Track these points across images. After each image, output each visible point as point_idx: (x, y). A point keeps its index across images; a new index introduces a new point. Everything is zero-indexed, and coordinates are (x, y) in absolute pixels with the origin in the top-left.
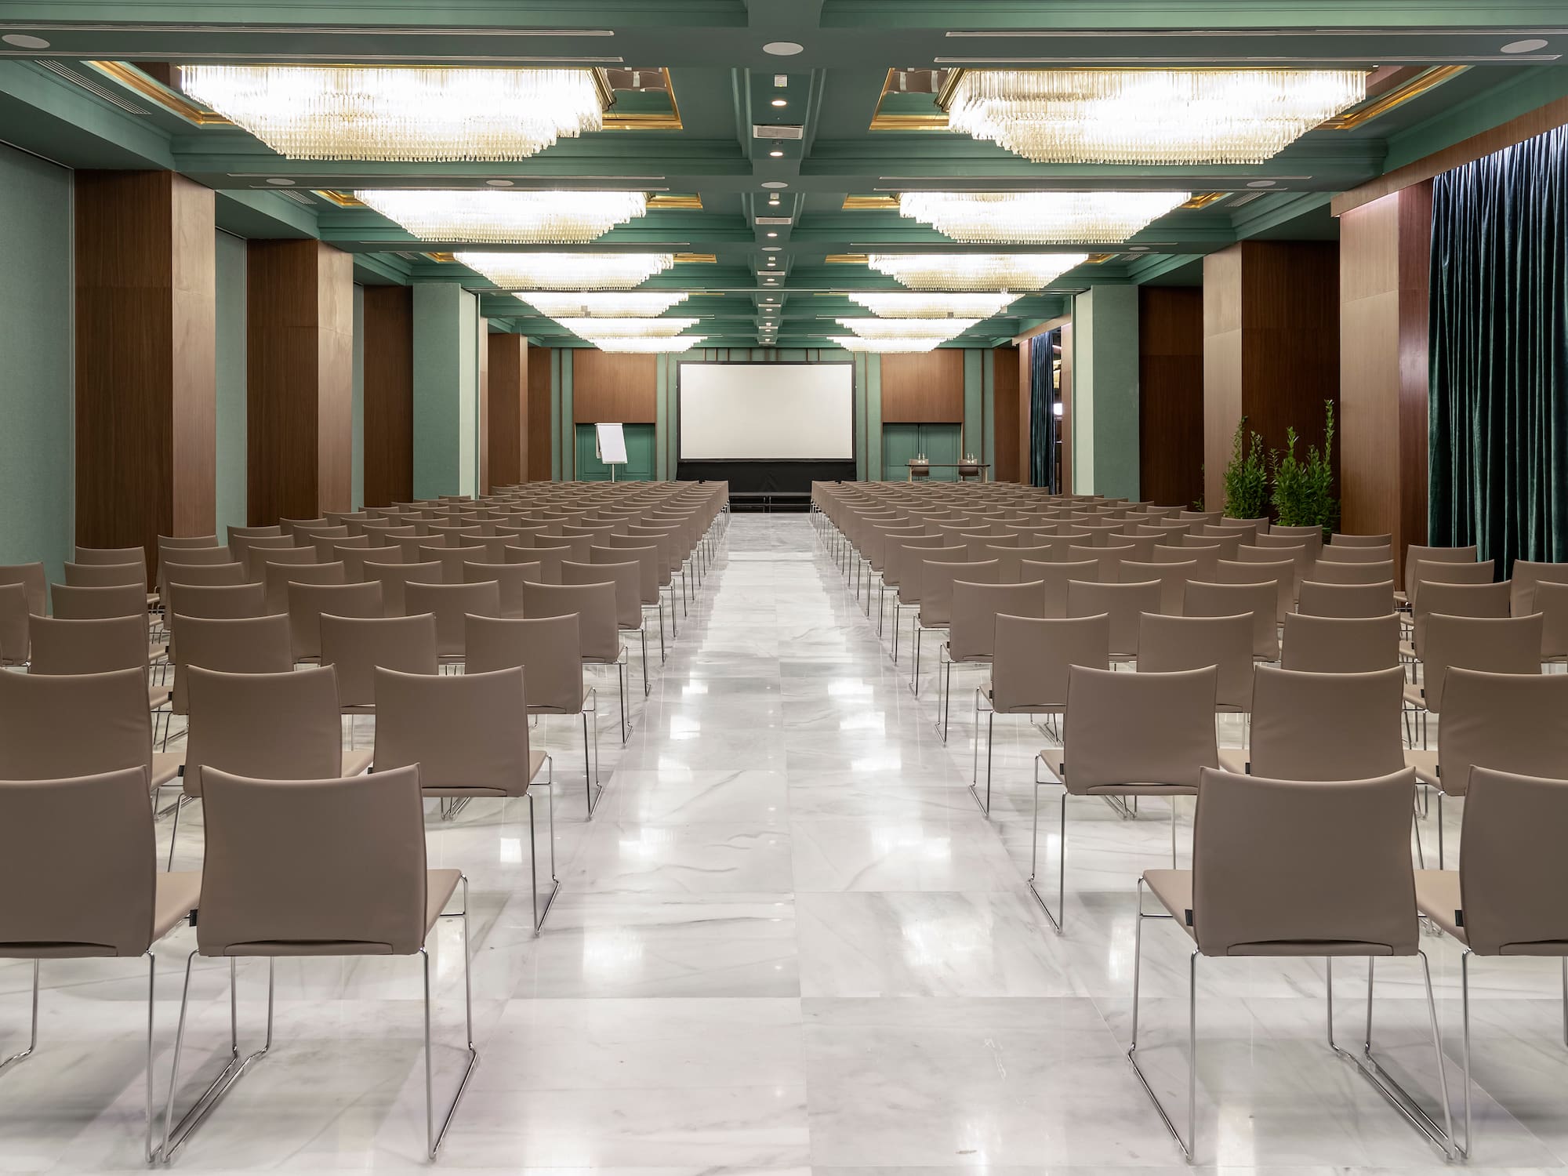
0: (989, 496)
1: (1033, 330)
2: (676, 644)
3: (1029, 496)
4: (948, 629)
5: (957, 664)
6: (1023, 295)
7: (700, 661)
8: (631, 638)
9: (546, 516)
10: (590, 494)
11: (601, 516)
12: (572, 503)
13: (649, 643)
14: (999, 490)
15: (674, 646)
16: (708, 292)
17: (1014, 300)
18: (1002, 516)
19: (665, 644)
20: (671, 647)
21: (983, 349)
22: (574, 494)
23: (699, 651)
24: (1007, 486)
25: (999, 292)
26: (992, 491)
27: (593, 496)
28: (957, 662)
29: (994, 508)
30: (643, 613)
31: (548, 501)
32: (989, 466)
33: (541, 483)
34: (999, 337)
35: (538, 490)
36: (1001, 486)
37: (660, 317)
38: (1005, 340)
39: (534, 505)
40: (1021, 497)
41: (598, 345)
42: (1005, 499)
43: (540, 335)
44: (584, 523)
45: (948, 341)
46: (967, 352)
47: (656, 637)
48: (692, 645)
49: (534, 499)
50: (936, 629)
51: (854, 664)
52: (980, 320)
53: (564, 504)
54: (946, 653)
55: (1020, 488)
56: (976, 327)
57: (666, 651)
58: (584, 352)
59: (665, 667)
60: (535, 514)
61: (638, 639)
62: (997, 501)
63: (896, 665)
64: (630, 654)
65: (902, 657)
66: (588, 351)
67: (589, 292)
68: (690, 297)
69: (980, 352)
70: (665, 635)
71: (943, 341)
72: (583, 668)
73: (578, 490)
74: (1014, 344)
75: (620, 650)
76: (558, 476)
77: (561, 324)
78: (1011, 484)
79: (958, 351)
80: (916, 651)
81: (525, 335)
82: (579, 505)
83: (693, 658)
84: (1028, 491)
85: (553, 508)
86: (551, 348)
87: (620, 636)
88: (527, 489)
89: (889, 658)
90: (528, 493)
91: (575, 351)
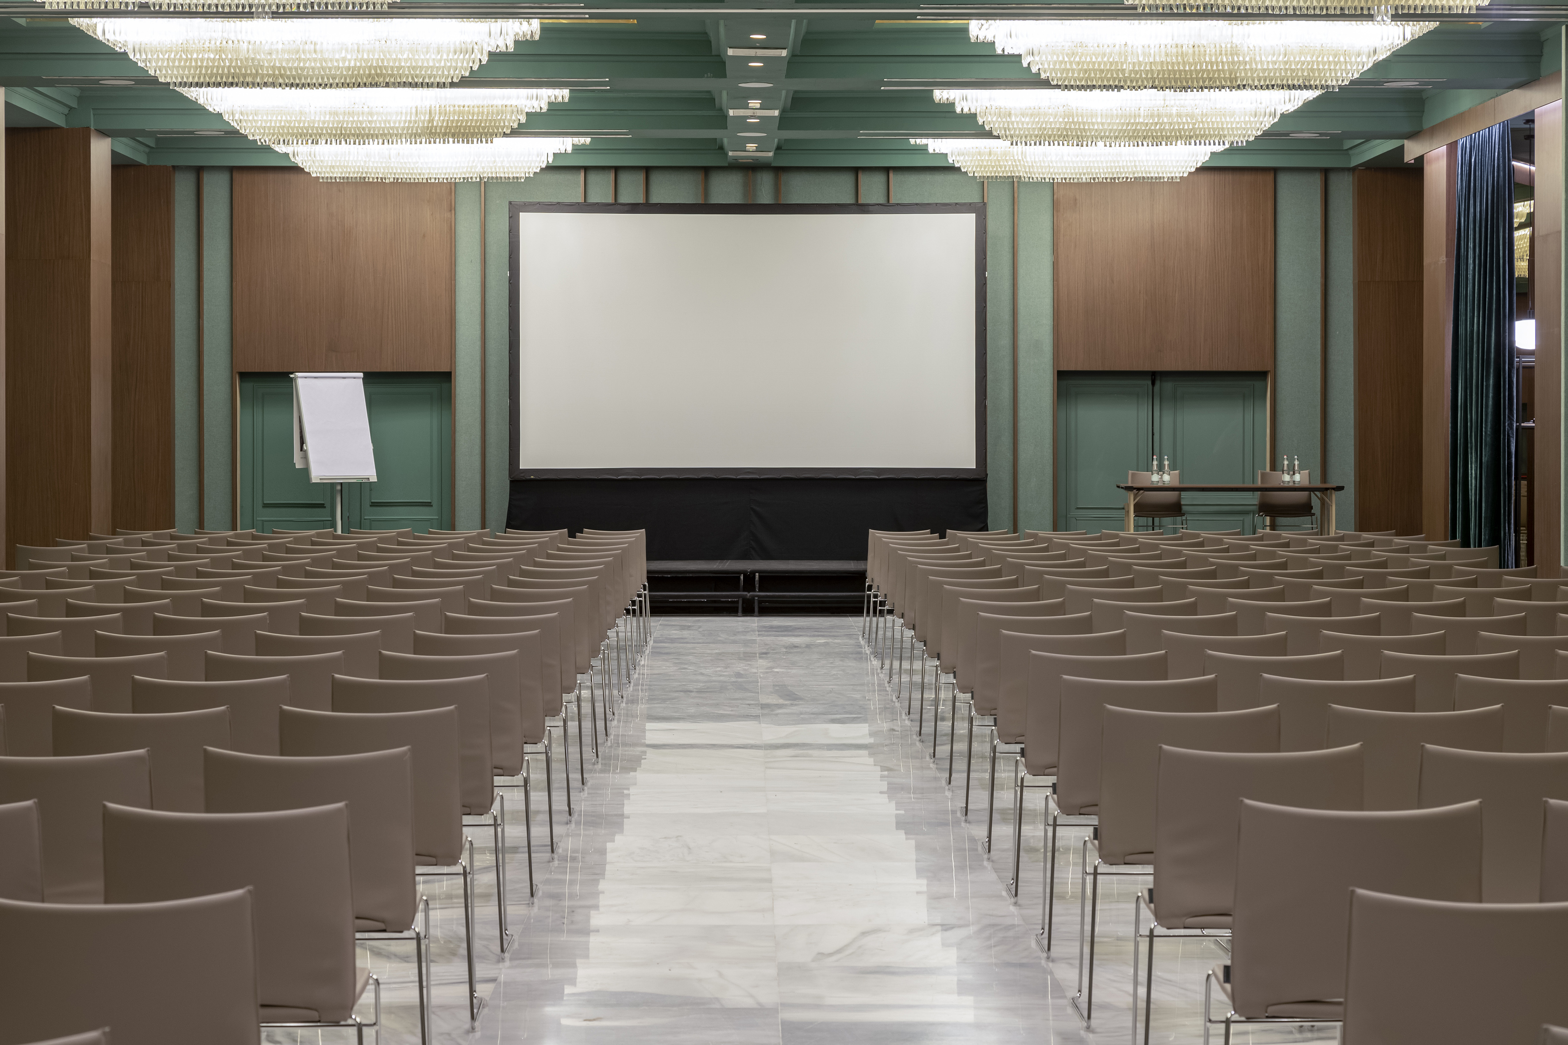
0: (1339, 571)
1: (1460, 119)
2: (505, 971)
3: (1447, 571)
4: (1227, 932)
5: (1250, 1027)
6: (1432, 25)
7: (568, 1016)
8: (389, 956)
9: (161, 626)
10: (275, 567)
11: (307, 626)
12: (228, 591)
13: (437, 970)
14: (1367, 555)
15: (502, 978)
16: (592, 16)
17: (1409, 37)
18: (1373, 626)
19: (481, 971)
20: (494, 980)
21: (1326, 172)
22: (235, 566)
23: (568, 990)
24: (1390, 543)
25: (1370, 17)
26: (1348, 557)
27: (286, 570)
28: (1249, 1020)
29: (1353, 604)
30: (420, 888)
31: (166, 585)
32: (1340, 488)
33: (147, 535)
34: (1369, 137)
35: (139, 555)
36: (1372, 544)
37: (464, 83)
38: (1381, 147)
39: (129, 596)
40: (1426, 574)
41: (299, 161)
42: (1381, 581)
43: (143, 133)
44: (264, 645)
45: (1232, 150)
46: (1284, 180)
47: (453, 953)
48: (549, 973)
49: (128, 579)
50: (1198, 932)
51: (978, 1026)
52: (1317, 93)
53: (209, 594)
54: (1220, 995)
55: (1424, 549)
56: (1308, 109)
57: (481, 990)
58: (259, 178)
59: (478, 1034)
60: (130, 620)
61: (405, 959)
62: (1360, 584)
63: (1088, 1028)
64: (386, 997)
65: (1105, 1007)
66: (271, 176)
67: (276, 15)
68: (544, 29)
69: (1317, 180)
70: (477, 945)
71: (1219, 148)
72: (263, 1035)
73: (247, 555)
74: (1410, 156)
75: (359, 986)
76: (193, 516)
77: (201, 101)
78: (1398, 540)
79: (1260, 178)
80: (1142, 991)
81: (104, 133)
82: (249, 596)
83: (550, 1010)
84: (1443, 557)
85: (179, 605)
86: (174, 167)
87: (358, 951)
88: (109, 551)
89: (1070, 1010)
90: (113, 563)
91: (237, 176)
